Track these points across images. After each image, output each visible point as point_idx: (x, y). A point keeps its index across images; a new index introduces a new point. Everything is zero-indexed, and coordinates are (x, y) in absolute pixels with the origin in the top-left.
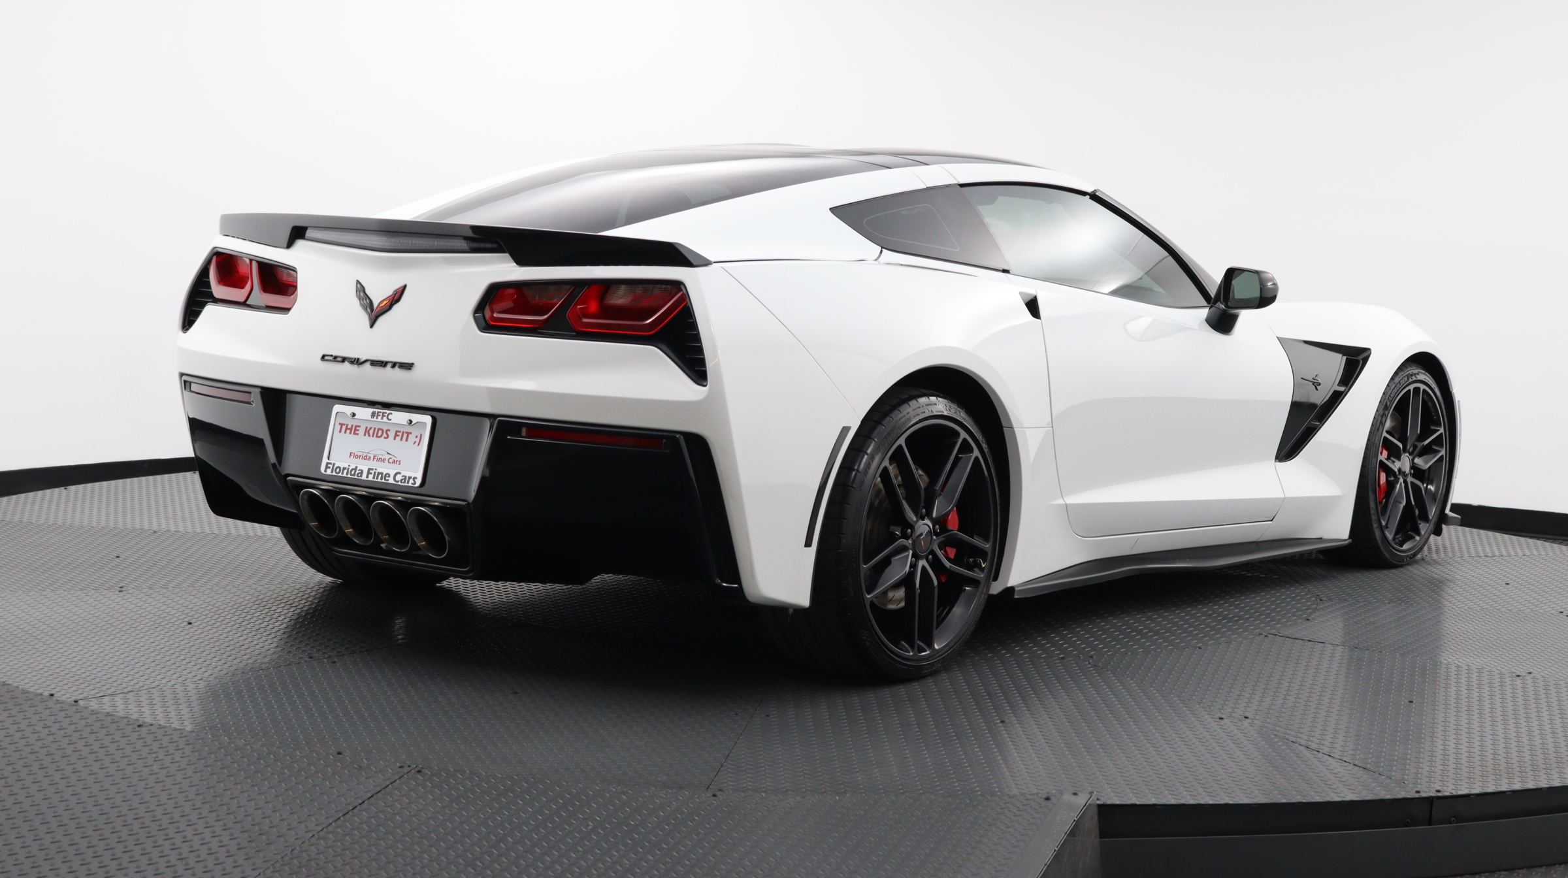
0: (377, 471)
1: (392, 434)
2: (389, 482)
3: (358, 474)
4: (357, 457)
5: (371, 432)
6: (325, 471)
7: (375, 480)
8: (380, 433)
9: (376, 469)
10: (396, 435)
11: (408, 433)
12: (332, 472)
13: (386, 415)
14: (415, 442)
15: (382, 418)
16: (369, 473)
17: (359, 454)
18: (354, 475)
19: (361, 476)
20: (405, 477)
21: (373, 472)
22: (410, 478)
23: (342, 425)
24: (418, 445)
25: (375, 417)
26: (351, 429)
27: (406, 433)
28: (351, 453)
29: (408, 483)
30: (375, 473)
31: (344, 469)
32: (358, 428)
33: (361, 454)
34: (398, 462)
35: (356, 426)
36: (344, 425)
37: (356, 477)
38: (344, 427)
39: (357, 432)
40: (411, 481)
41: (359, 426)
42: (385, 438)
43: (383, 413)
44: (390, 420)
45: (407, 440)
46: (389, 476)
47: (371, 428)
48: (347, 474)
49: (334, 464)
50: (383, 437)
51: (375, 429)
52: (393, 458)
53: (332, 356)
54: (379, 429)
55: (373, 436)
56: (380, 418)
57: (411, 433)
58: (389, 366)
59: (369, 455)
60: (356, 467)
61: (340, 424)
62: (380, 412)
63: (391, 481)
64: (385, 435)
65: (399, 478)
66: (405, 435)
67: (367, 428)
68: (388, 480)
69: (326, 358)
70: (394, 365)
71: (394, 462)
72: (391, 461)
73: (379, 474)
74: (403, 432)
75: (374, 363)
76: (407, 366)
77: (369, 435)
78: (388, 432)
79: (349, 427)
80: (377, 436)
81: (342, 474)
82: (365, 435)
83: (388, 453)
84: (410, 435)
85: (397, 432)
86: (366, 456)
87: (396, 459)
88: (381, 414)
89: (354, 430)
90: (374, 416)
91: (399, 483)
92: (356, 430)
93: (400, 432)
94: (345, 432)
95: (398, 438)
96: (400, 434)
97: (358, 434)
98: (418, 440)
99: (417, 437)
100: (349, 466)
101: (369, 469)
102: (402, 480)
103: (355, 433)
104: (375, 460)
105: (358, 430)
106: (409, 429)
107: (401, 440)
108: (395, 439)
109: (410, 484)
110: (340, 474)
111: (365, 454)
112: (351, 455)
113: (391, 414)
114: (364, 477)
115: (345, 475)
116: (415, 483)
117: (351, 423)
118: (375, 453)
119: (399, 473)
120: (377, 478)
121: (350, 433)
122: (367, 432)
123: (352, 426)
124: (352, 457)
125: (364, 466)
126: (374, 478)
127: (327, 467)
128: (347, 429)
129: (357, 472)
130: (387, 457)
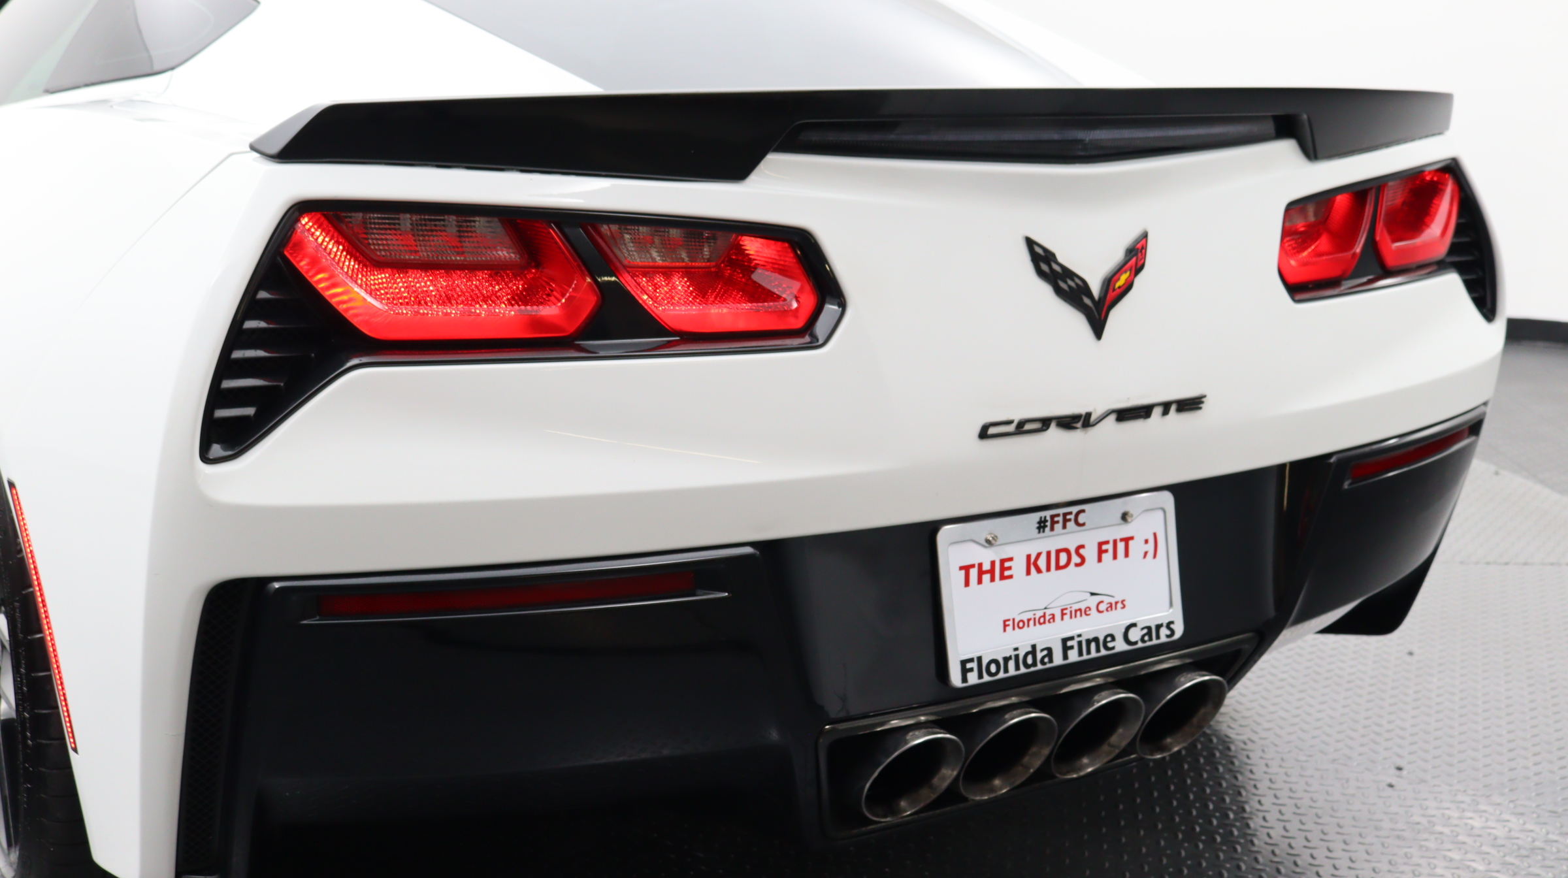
0: (1083, 639)
1: (1090, 553)
2: (1117, 649)
3: (1043, 658)
4: (1021, 625)
5: (1042, 563)
6: (964, 680)
7: (1085, 657)
8: (1060, 560)
9: (1079, 636)
10: (1101, 553)
11: (1127, 540)
12: (980, 676)
13: (1072, 517)
14: (1146, 553)
15: (1064, 527)
16: (1066, 649)
17: (1025, 617)
18: (1034, 664)
19: (1051, 661)
20: (1148, 628)
21: (1073, 643)
22: (1158, 627)
23: (966, 569)
24: (1155, 556)
25: (1047, 529)
26: (992, 572)
27: (1122, 540)
28: (1005, 621)
29: (1158, 637)
30: (1080, 643)
31: (1006, 660)
32: (1007, 564)
33: (1030, 615)
34: (1120, 605)
35: (1003, 561)
36: (973, 566)
37: (1039, 667)
38: (974, 573)
39: (1007, 573)
40: (1164, 632)
41: (1011, 559)
42: (1077, 565)
43: (1065, 515)
44: (1083, 524)
45: (1127, 555)
46: (1113, 639)
47: (1039, 555)
48: (1017, 668)
49: (980, 659)
50: (1072, 564)
51: (1049, 553)
52: (1107, 600)
53: (1010, 423)
54: (1058, 553)
55: (1048, 569)
56: (1058, 527)
57: (1132, 538)
58: (1157, 412)
59: (1048, 612)
60: (1034, 647)
61: (961, 568)
62: (1058, 515)
63: (1120, 646)
64: (1076, 559)
65: (1135, 635)
66: (1121, 546)
67: (1029, 557)
68: (1113, 648)
69: (992, 431)
70: (1166, 407)
71: (1110, 607)
72: (1102, 607)
73: (1088, 642)
74: (1115, 542)
75: (1125, 414)
77: (1039, 571)
78: (1081, 551)
79: (987, 567)
80: (1058, 567)
81: (1006, 671)
82: (1028, 573)
83: (1093, 594)
84: (1131, 543)
85: (1100, 544)
86: (1044, 616)
87: (1113, 601)
88: (1060, 519)
89: (1001, 570)
90: (1045, 531)
91: (1140, 645)
92: (1003, 569)
93: (1107, 543)
94: (980, 581)
95: (1107, 557)
96: (1110, 547)
97: (1011, 577)
98: (1150, 547)
99: (1146, 542)
100: (1016, 649)
101: (1064, 641)
102: (1142, 637)
103: (1003, 577)
104: (1067, 617)
105: (1009, 568)
106: (1124, 531)
107: (1115, 557)
108: (1100, 560)
109: (1163, 639)
110: (1001, 675)
111: (1040, 613)
112: (1005, 626)
113: (1083, 511)
114: (1058, 660)
115: (1012, 671)
116: (1173, 632)
117: (986, 557)
118: (1064, 602)
119: (1134, 625)
120: (1088, 652)
121: (993, 580)
122: (1031, 564)
123: (993, 563)
124: (1009, 629)
125: (1048, 636)
126: (1081, 654)
127: (965, 671)
128: (981, 573)
129: (1039, 655)
130: (1093, 601)
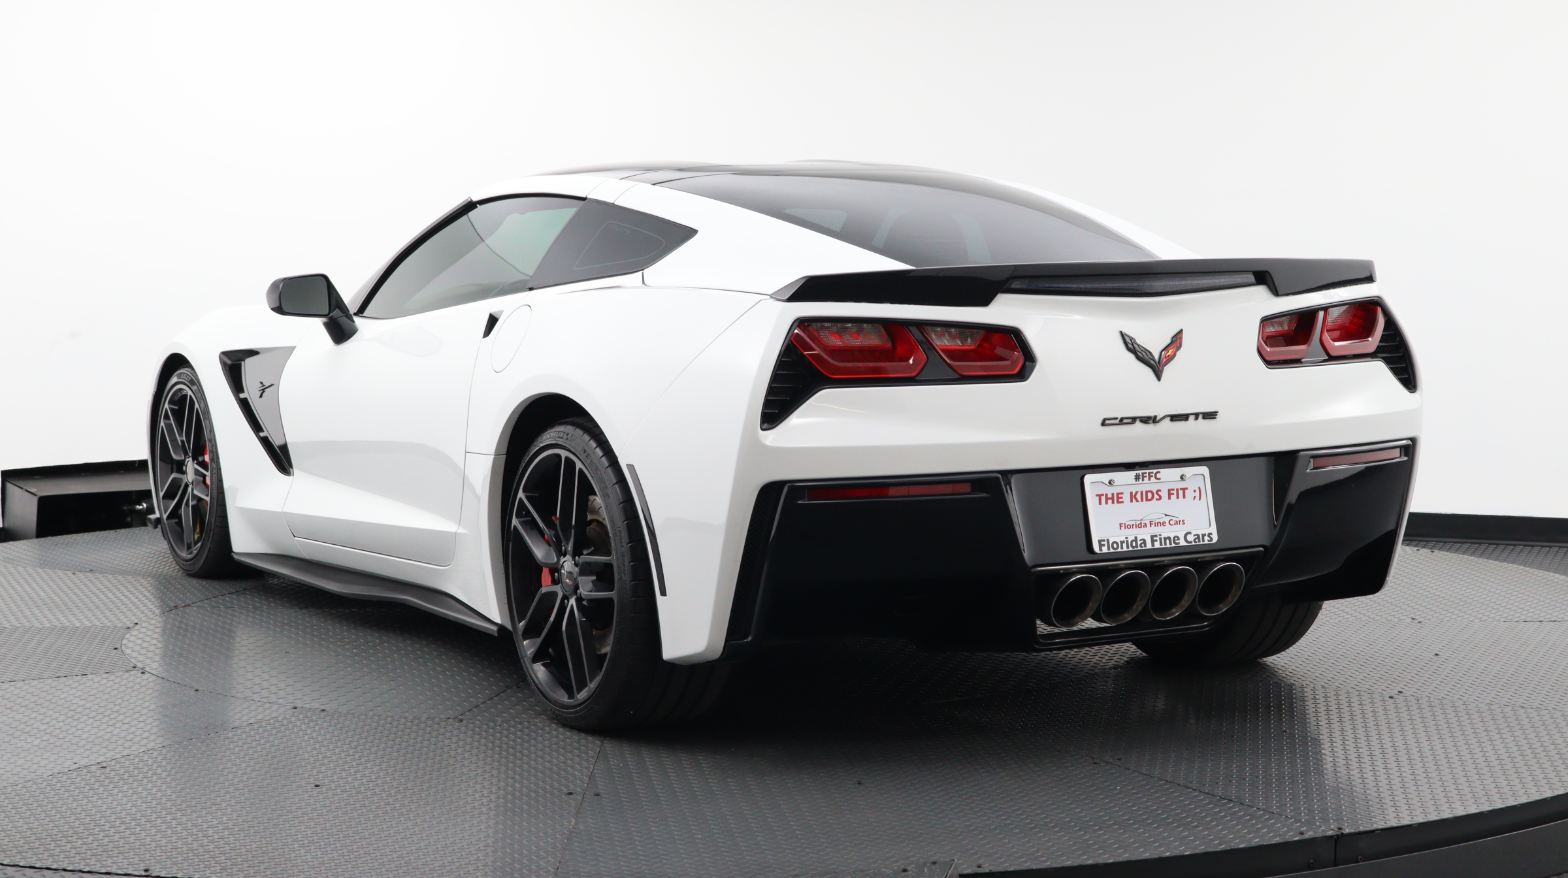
0: (1162, 537)
1: (1164, 494)
2: (1181, 545)
3: (1141, 544)
4: (1129, 527)
5: (1138, 496)
6: (1101, 550)
7: (1163, 546)
8: (1148, 496)
9: (1160, 535)
10: (1170, 495)
11: (1184, 490)
12: (1109, 549)
13: (1153, 474)
14: (1195, 497)
15: (1149, 479)
16: (1153, 541)
17: (1131, 523)
18: (1137, 546)
19: (1145, 546)
20: (1198, 535)
21: (1158, 538)
22: (1204, 535)
23: (1100, 496)
24: (1200, 499)
25: (1141, 480)
26: (1112, 498)
27: (1181, 489)
28: (1120, 524)
29: (1203, 541)
30: (1160, 539)
31: (1122, 542)
32: (1120, 496)
33: (1133, 522)
34: (1181, 523)
35: (1118, 494)
36: (1103, 495)
37: (1139, 548)
38: (1103, 498)
39: (1120, 500)
40: (1206, 538)
41: (1122, 493)
42: (1157, 500)
43: (1149, 473)
44: (1159, 479)
45: (1184, 497)
46: (1179, 539)
47: (1137, 493)
48: (1128, 547)
49: (1108, 540)
50: (1155, 499)
51: (1142, 492)
52: (1174, 519)
53: (1116, 419)
54: (1147, 492)
55: (1142, 500)
56: (1146, 479)
57: (1187, 489)
58: (1192, 418)
59: (1143, 522)
60: (1136, 538)
61: (1097, 495)
62: (1146, 473)
63: (1182, 543)
64: (1156, 496)
65: (1190, 538)
66: (1181, 492)
67: (1131, 493)
68: (1179, 543)
69: (1107, 422)
70: (1197, 415)
71: (1176, 523)
72: (1172, 522)
73: (1165, 539)
74: (1177, 490)
75: (1174, 418)
76: (1210, 416)
77: (1137, 501)
78: (1159, 493)
79: (1110, 496)
80: (1147, 500)
81: (1122, 548)
82: (1132, 501)
83: (1166, 515)
84: (1186, 491)
85: (1169, 490)
86: (1141, 524)
87: (1178, 520)
88: (1147, 475)
89: (1117, 498)
90: (1139, 478)
91: (1193, 543)
92: (1118, 498)
93: (1173, 490)
94: (1107, 503)
95: (1174, 497)
96: (1175, 492)
97: (1122, 502)
98: (1197, 494)
99: (1195, 491)
100: (1127, 538)
101: (1152, 537)
102: (1195, 540)
103: (1118, 502)
104: (1153, 526)
105: (1122, 498)
106: (1182, 485)
107: (1178, 497)
108: (1169, 498)
109: (1206, 542)
110: (1119, 550)
111: (1138, 522)
112: (1121, 527)
113: (1159, 472)
114: (1149, 546)
115: (1125, 549)
116: (1212, 539)
117: (1110, 491)
118: (1152, 517)
119: (1190, 533)
120: (1165, 544)
121: (1113, 503)
122: (1133, 497)
123: (1113, 494)
124: (1123, 528)
125: (1145, 534)
126: (1161, 544)
127: (1101, 546)
128: (1107, 499)
129: (1139, 543)
130: (1167, 519)
